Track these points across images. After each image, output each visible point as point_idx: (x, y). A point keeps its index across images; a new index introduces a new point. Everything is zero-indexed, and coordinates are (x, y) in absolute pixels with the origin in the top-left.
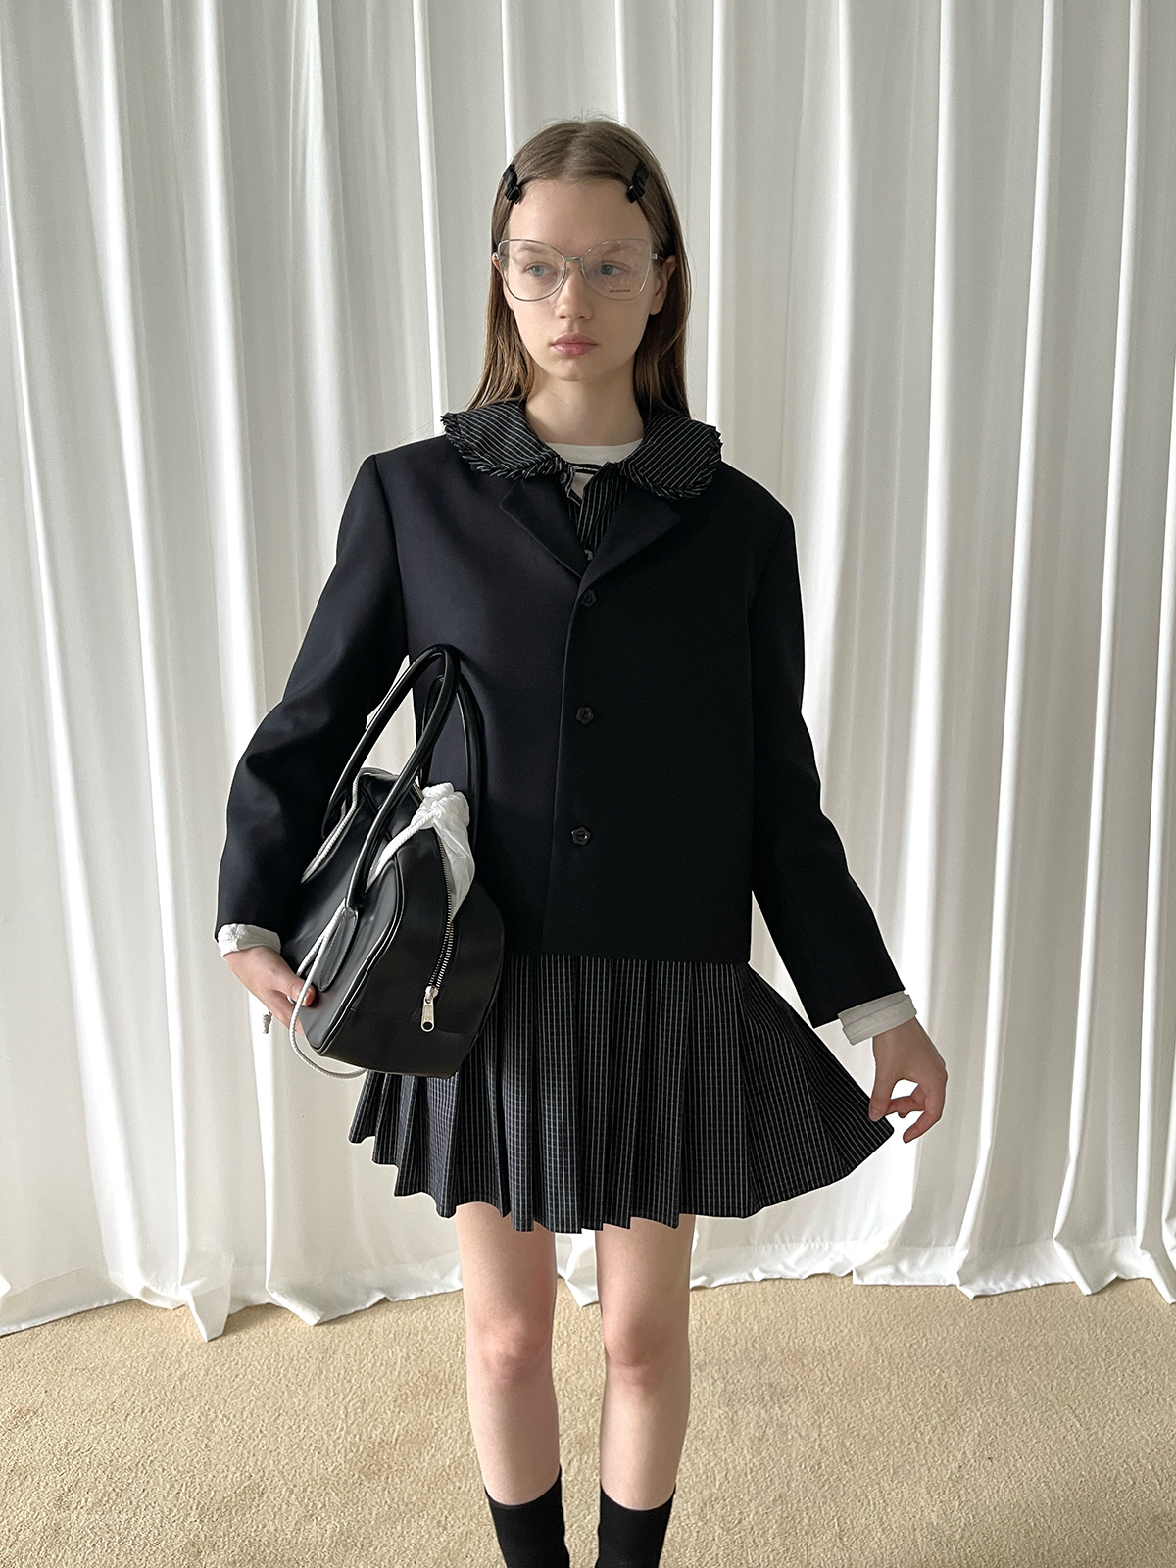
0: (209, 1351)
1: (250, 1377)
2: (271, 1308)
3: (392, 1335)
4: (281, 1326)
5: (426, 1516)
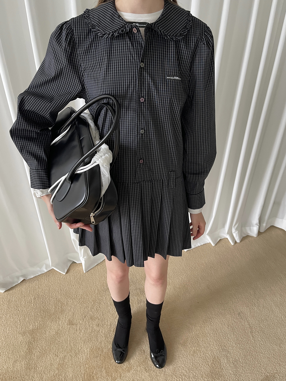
3: (29, 291)
5: (51, 353)
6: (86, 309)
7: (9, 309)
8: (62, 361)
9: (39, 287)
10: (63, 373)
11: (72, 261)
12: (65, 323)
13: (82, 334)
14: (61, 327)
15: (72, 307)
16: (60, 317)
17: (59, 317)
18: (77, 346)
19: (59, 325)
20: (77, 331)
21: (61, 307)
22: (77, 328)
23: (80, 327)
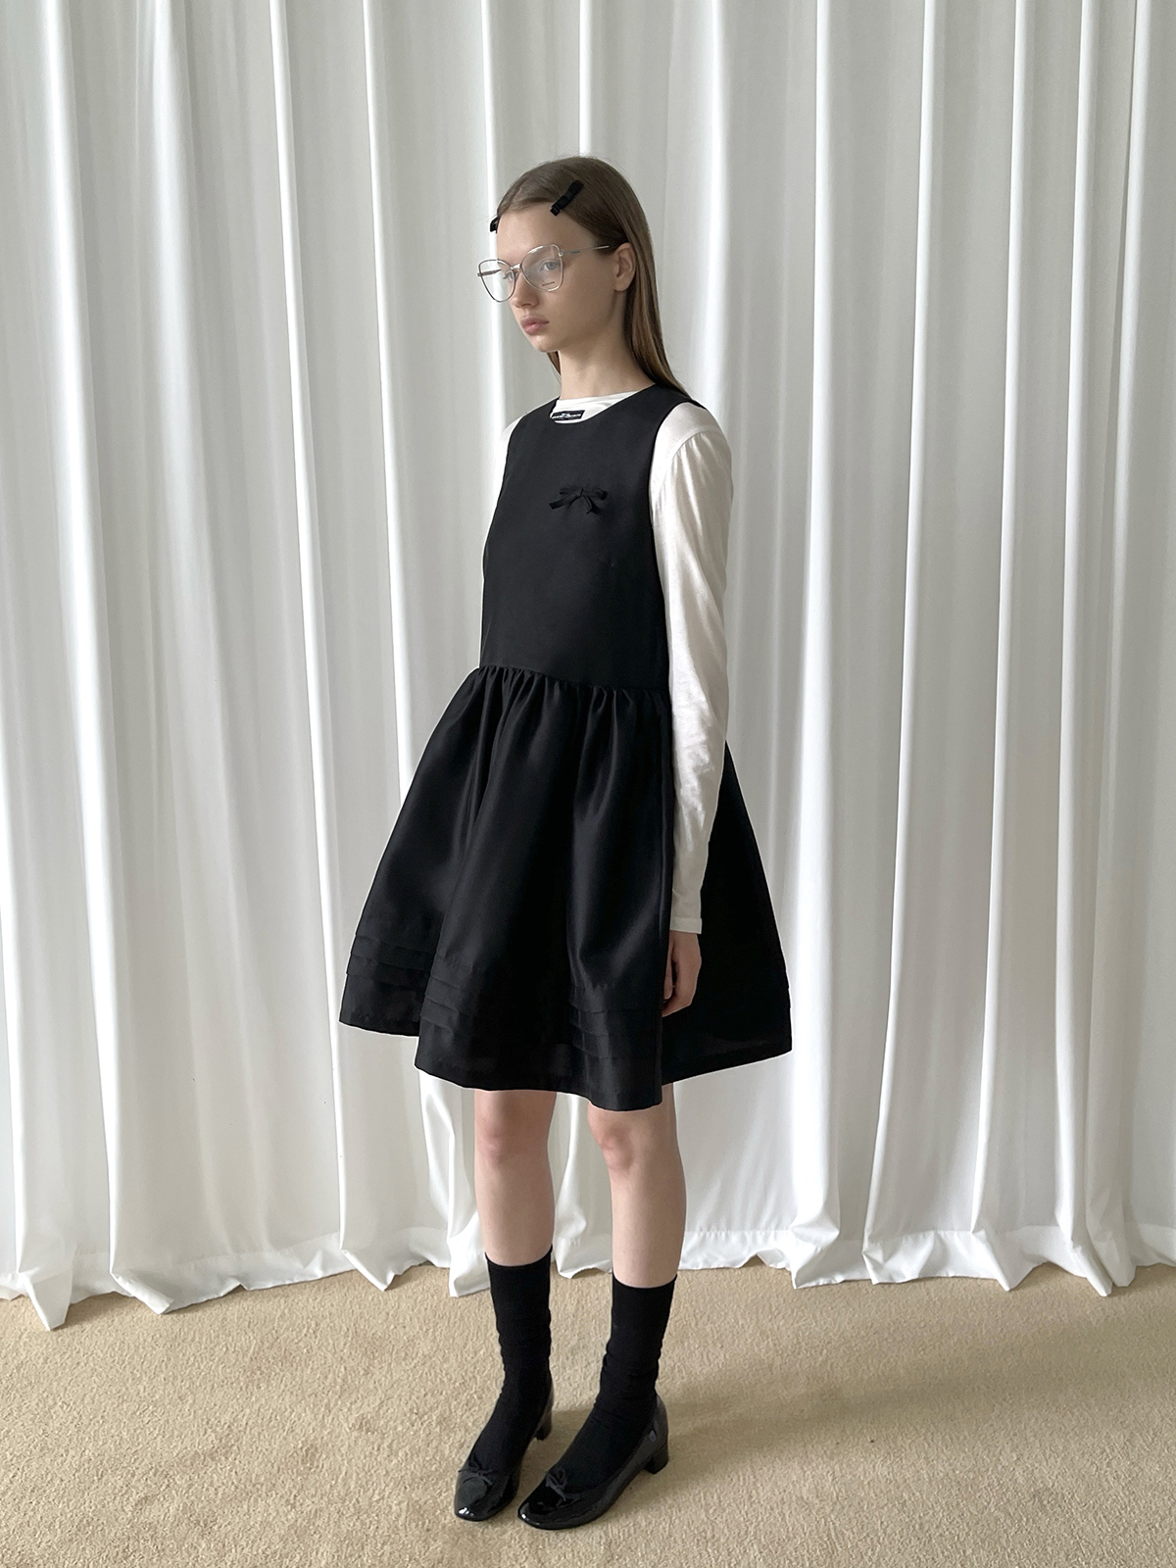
0: (49, 1340)
1: (92, 1364)
2: (117, 1299)
3: (246, 1323)
4: (127, 1315)
5: (274, 1496)
6: (429, 1396)
7: (169, 1359)
8: (304, 1520)
9: (283, 1315)
10: (298, 1551)
11: (424, 1258)
12: (345, 1425)
13: (395, 1461)
14: (326, 1433)
15: (381, 1385)
16: (332, 1405)
17: (327, 1406)
18: (369, 1489)
19: (323, 1426)
20: (379, 1449)
21: (343, 1380)
22: (383, 1443)
23: (393, 1441)
